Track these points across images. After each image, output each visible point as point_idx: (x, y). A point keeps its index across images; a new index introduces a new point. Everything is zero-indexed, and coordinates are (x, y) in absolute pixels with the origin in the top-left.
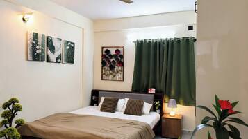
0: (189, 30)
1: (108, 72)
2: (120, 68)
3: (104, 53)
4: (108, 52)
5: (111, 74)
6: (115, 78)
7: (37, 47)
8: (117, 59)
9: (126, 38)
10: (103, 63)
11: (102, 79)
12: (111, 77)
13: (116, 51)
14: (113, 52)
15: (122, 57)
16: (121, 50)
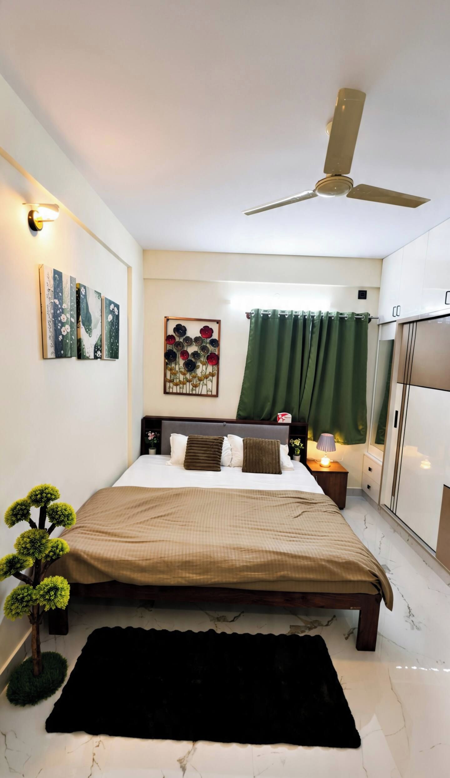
0: (359, 298)
1: (182, 377)
2: (210, 369)
3: (171, 332)
4: (180, 330)
5: (189, 381)
6: (198, 390)
7: (63, 318)
8: (204, 349)
9: (226, 302)
10: (170, 356)
11: (165, 392)
12: (188, 388)
13: (202, 331)
14: (193, 331)
15: (216, 343)
16: (214, 327)
